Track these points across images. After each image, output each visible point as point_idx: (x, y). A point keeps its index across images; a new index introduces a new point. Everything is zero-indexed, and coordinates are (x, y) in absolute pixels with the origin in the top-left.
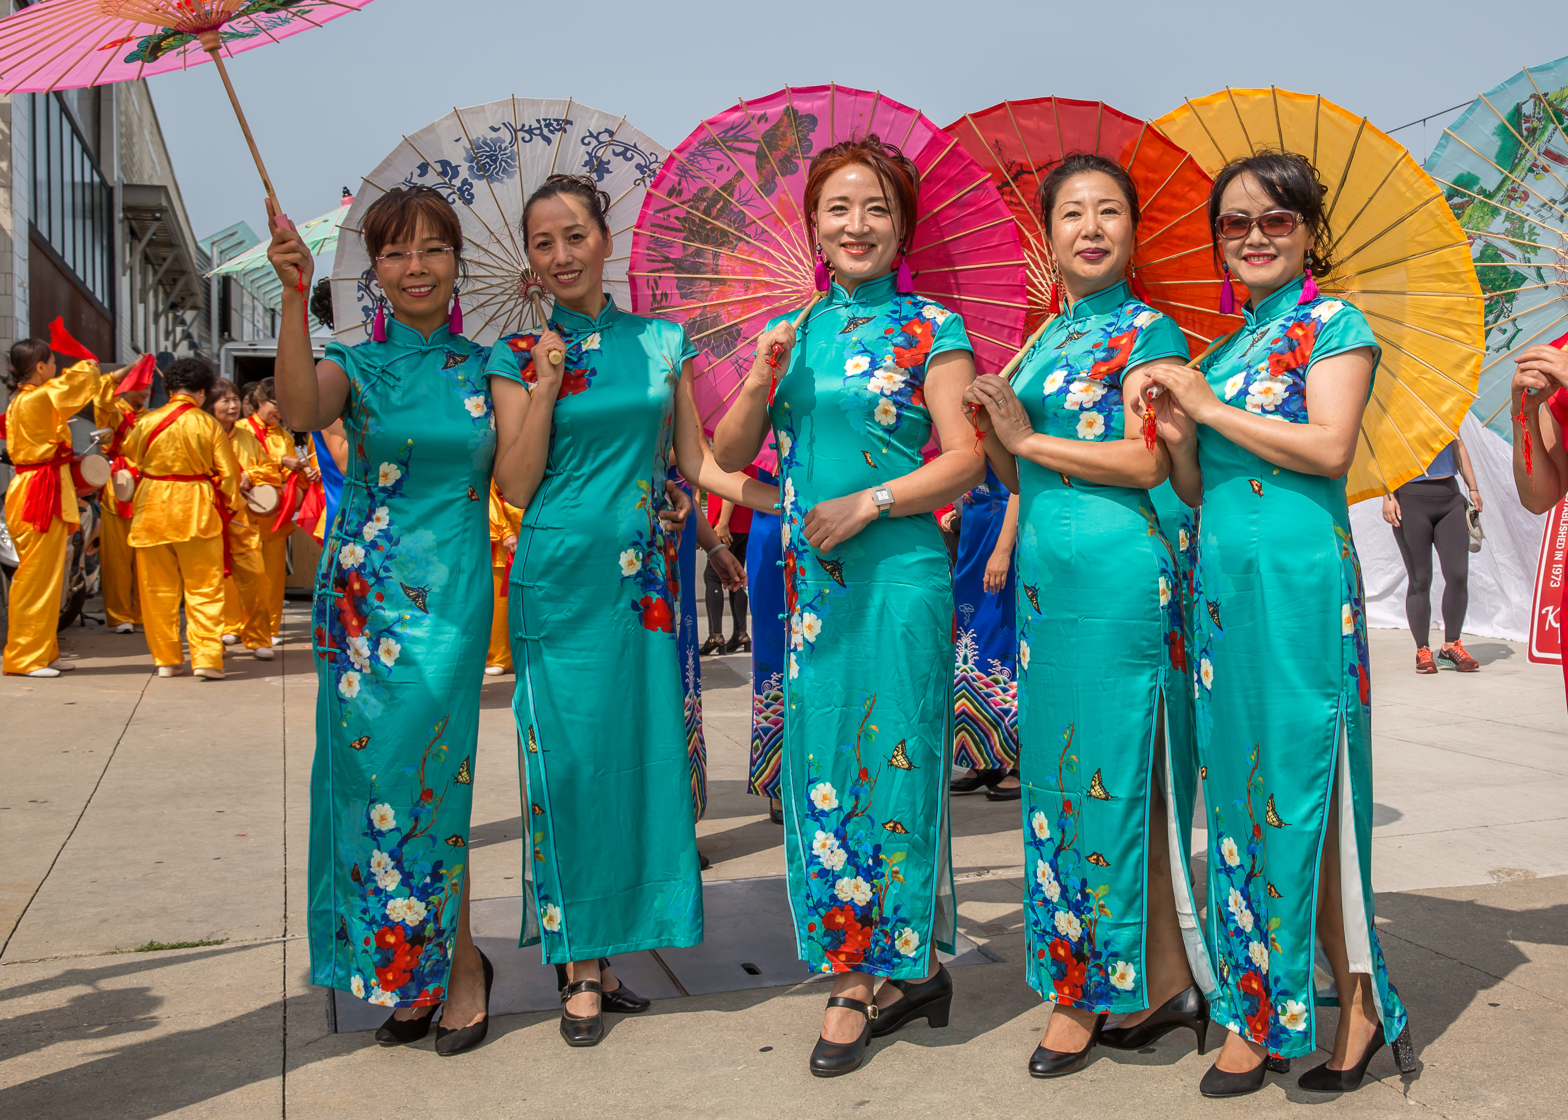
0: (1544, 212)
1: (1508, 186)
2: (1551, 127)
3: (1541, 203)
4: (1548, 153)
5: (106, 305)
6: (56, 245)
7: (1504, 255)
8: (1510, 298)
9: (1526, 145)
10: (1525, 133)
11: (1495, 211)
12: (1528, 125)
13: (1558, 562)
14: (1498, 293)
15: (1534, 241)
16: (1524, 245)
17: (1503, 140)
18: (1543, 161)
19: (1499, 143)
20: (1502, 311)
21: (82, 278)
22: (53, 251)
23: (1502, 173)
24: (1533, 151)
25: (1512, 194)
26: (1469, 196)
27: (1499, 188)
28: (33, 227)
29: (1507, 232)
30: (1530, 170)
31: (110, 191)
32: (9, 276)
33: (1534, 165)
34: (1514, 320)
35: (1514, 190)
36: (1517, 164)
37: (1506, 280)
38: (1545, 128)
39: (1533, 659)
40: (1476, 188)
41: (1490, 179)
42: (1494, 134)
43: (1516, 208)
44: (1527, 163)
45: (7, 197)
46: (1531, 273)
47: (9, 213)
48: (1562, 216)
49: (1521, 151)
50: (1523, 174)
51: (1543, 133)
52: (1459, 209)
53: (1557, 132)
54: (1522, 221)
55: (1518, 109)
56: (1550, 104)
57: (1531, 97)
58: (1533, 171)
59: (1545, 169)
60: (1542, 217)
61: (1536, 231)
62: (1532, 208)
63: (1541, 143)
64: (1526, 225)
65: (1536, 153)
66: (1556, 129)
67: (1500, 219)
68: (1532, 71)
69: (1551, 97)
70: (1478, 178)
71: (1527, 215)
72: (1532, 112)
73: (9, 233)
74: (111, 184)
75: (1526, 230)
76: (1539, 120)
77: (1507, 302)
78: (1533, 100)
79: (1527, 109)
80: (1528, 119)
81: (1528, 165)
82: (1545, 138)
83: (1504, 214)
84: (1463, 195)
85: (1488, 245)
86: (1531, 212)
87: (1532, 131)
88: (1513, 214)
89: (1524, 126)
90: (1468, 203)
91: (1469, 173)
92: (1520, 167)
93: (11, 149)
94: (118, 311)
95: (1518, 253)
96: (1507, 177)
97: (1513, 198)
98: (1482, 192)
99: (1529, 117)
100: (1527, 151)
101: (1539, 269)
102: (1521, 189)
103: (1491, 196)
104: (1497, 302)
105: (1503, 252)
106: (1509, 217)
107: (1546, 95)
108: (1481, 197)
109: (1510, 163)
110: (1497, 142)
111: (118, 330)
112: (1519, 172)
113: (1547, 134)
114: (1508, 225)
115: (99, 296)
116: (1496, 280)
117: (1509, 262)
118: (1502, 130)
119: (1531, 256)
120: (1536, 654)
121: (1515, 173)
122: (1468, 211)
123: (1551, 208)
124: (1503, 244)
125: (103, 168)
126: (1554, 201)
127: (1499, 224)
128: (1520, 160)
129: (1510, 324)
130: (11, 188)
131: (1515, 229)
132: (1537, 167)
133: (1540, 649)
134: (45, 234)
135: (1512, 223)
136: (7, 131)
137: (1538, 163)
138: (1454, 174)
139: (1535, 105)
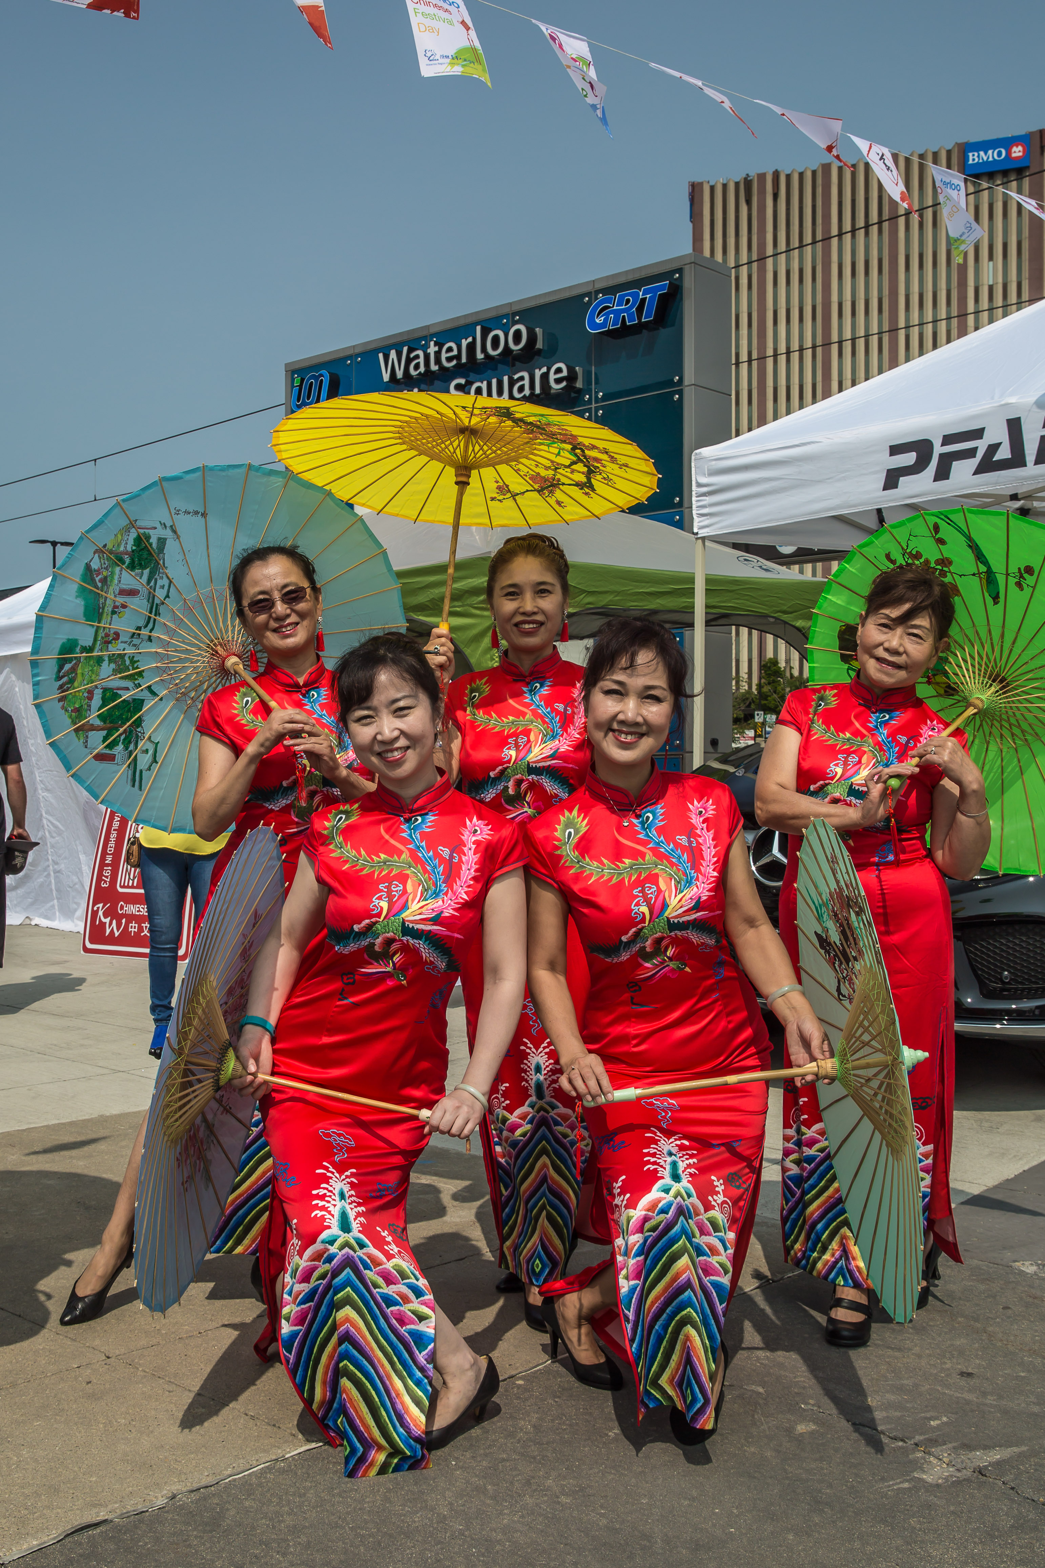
0: (136, 641)
1: (101, 634)
2: (117, 569)
3: (130, 635)
4: (123, 592)
7: (119, 692)
8: (139, 723)
9: (103, 593)
10: (99, 585)
11: (99, 660)
12: (100, 577)
13: (108, 865)
14: (128, 724)
15: (137, 668)
16: (131, 675)
17: (85, 599)
18: (120, 600)
19: (83, 603)
20: (137, 735)
23: (93, 626)
24: (111, 596)
25: (107, 639)
26: (75, 658)
27: (95, 640)
29: (115, 672)
30: (114, 613)
33: (115, 607)
34: (150, 738)
35: (107, 635)
36: (102, 613)
37: (129, 711)
38: (112, 573)
39: (86, 950)
40: (78, 650)
41: (86, 636)
42: (77, 597)
43: (115, 649)
44: (108, 609)
46: (147, 693)
48: (150, 637)
49: (102, 601)
50: (109, 619)
51: (113, 577)
52: (72, 673)
53: (124, 572)
54: (122, 656)
55: (88, 567)
56: (111, 552)
57: (94, 553)
58: (116, 612)
59: (124, 606)
60: (134, 645)
61: (135, 659)
62: (125, 642)
63: (114, 588)
64: (127, 658)
65: (112, 597)
66: (121, 571)
67: (105, 664)
68: (88, 532)
69: (110, 546)
70: (76, 640)
71: (124, 650)
72: (99, 564)
75: (128, 662)
76: (106, 569)
77: (138, 727)
78: (97, 555)
79: (95, 565)
80: (98, 572)
81: (110, 610)
82: (116, 581)
83: (106, 659)
84: (70, 660)
85: (105, 690)
86: (126, 646)
87: (104, 581)
88: (114, 655)
89: (97, 579)
90: (77, 665)
91: (68, 640)
92: (105, 614)
95: (128, 684)
96: (98, 627)
97: (109, 642)
98: (84, 649)
99: (98, 570)
100: (106, 598)
101: (149, 687)
102: (112, 632)
103: (91, 649)
104: (131, 732)
105: (118, 689)
106: (112, 659)
107: (105, 546)
108: (84, 654)
109: (96, 614)
110: (81, 602)
112: (106, 618)
113: (116, 577)
114: (113, 666)
116: (122, 715)
117: (126, 695)
118: (82, 590)
119: (140, 681)
120: (89, 946)
121: (103, 622)
122: (79, 671)
123: (139, 635)
124: (115, 682)
126: (139, 628)
127: (107, 668)
128: (103, 609)
129: (148, 742)
131: (119, 666)
132: (117, 607)
133: (91, 942)
135: (115, 662)
137: (117, 604)
138: (57, 645)
139: (100, 558)
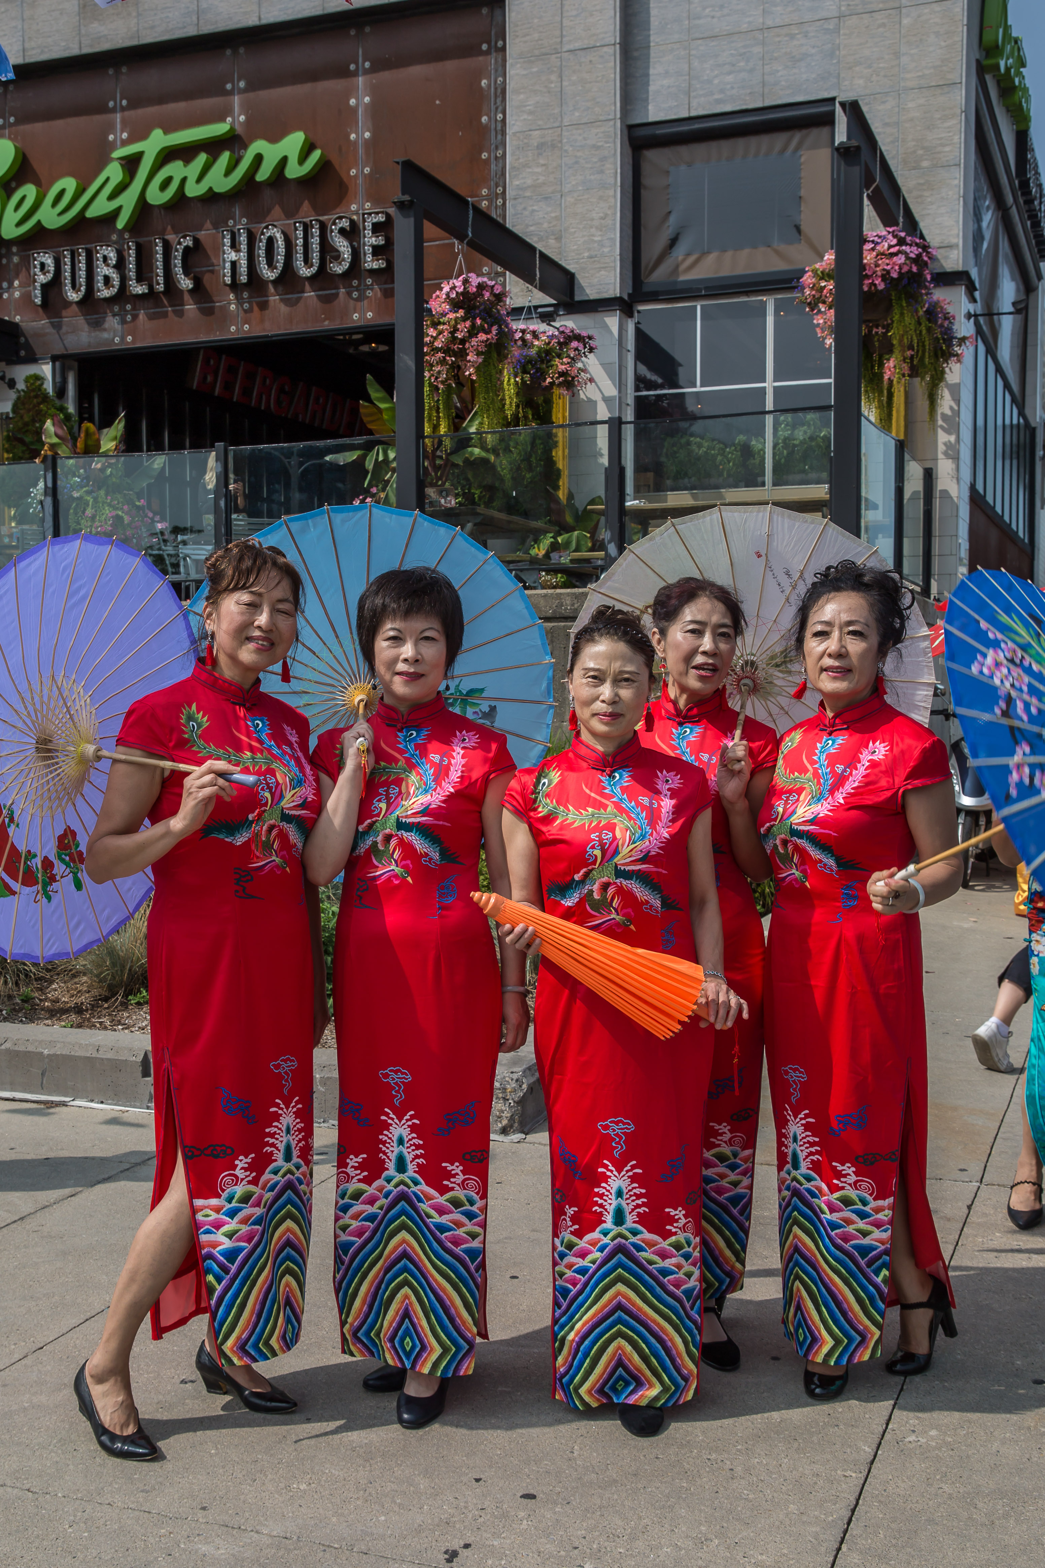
5: (1026, 541)
6: (989, 499)
21: (1008, 521)
22: (987, 503)
28: (973, 488)
31: (1033, 431)
32: (954, 538)
45: (954, 466)
47: (955, 481)
73: (955, 499)
74: (1033, 425)
93: (959, 423)
94: (1036, 544)
111: (1036, 562)
115: (1021, 534)
125: (1028, 411)
130: (958, 459)
134: (981, 491)
136: (956, 408)
